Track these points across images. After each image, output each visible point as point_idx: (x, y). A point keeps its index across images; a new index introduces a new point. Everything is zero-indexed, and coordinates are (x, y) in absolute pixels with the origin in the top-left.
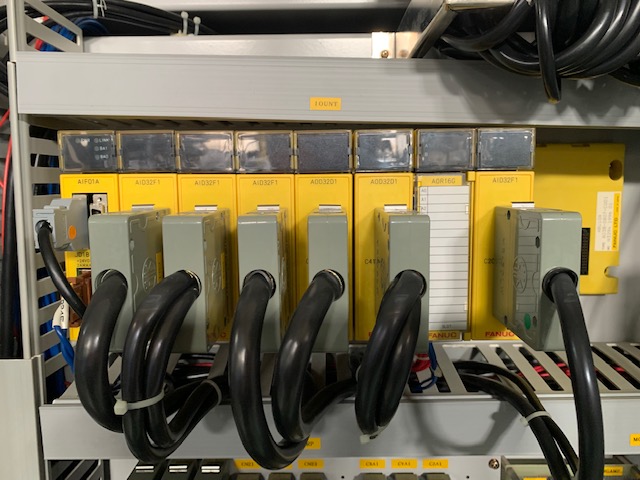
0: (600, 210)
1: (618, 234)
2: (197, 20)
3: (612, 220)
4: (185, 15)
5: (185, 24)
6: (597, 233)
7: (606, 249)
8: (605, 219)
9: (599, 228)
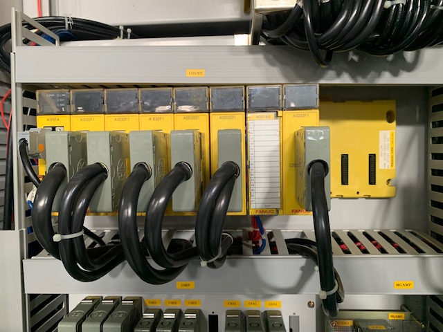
0: (381, 143)
1: (394, 158)
2: (129, 31)
3: (390, 149)
4: (121, 28)
5: (122, 33)
6: (380, 157)
7: (386, 168)
8: (385, 148)
9: (382, 154)
